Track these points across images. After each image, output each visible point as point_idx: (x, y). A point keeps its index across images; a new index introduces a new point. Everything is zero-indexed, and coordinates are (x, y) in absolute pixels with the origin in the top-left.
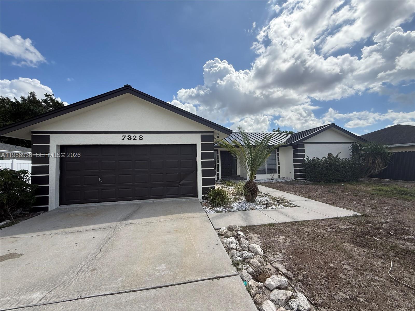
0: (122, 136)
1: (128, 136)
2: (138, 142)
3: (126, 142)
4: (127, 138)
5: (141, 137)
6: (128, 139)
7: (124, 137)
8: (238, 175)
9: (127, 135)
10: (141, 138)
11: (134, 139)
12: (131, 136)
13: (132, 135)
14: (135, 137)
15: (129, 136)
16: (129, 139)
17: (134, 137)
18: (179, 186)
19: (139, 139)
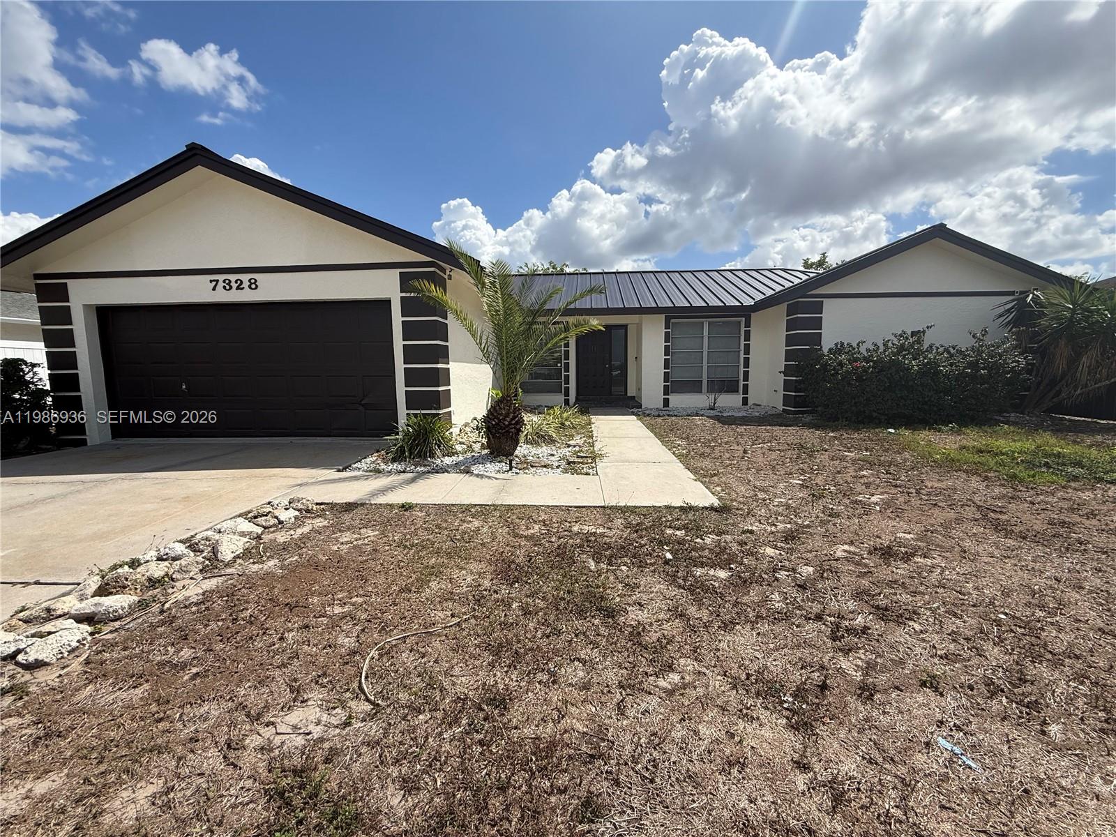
0: (211, 281)
1: (224, 281)
2: (246, 296)
3: (222, 296)
4: (221, 284)
5: (253, 281)
6: (224, 287)
7: (214, 283)
8: (628, 395)
9: (221, 277)
10: (253, 285)
11: (238, 288)
12: (230, 281)
13: (233, 277)
14: (239, 282)
15: (227, 282)
16: (228, 287)
17: (236, 282)
18: (361, 408)
19: (250, 287)
